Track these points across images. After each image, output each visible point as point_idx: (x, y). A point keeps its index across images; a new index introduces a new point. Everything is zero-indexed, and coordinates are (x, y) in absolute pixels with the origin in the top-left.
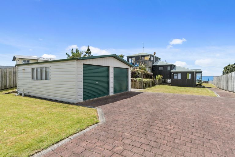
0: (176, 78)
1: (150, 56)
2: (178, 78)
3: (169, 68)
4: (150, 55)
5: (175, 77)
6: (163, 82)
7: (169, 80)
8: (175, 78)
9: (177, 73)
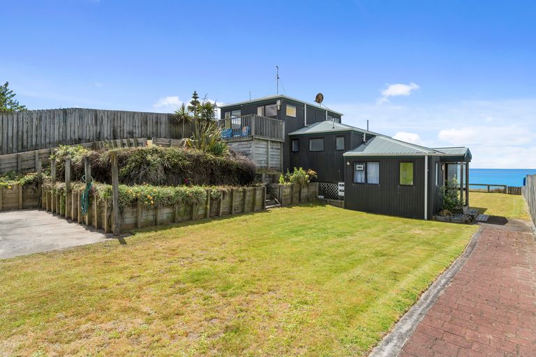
0: (363, 181)
1: (279, 103)
2: (370, 181)
3: (340, 143)
4: (280, 98)
5: (360, 178)
6: (322, 192)
7: (340, 188)
8: (359, 181)
9: (365, 160)
